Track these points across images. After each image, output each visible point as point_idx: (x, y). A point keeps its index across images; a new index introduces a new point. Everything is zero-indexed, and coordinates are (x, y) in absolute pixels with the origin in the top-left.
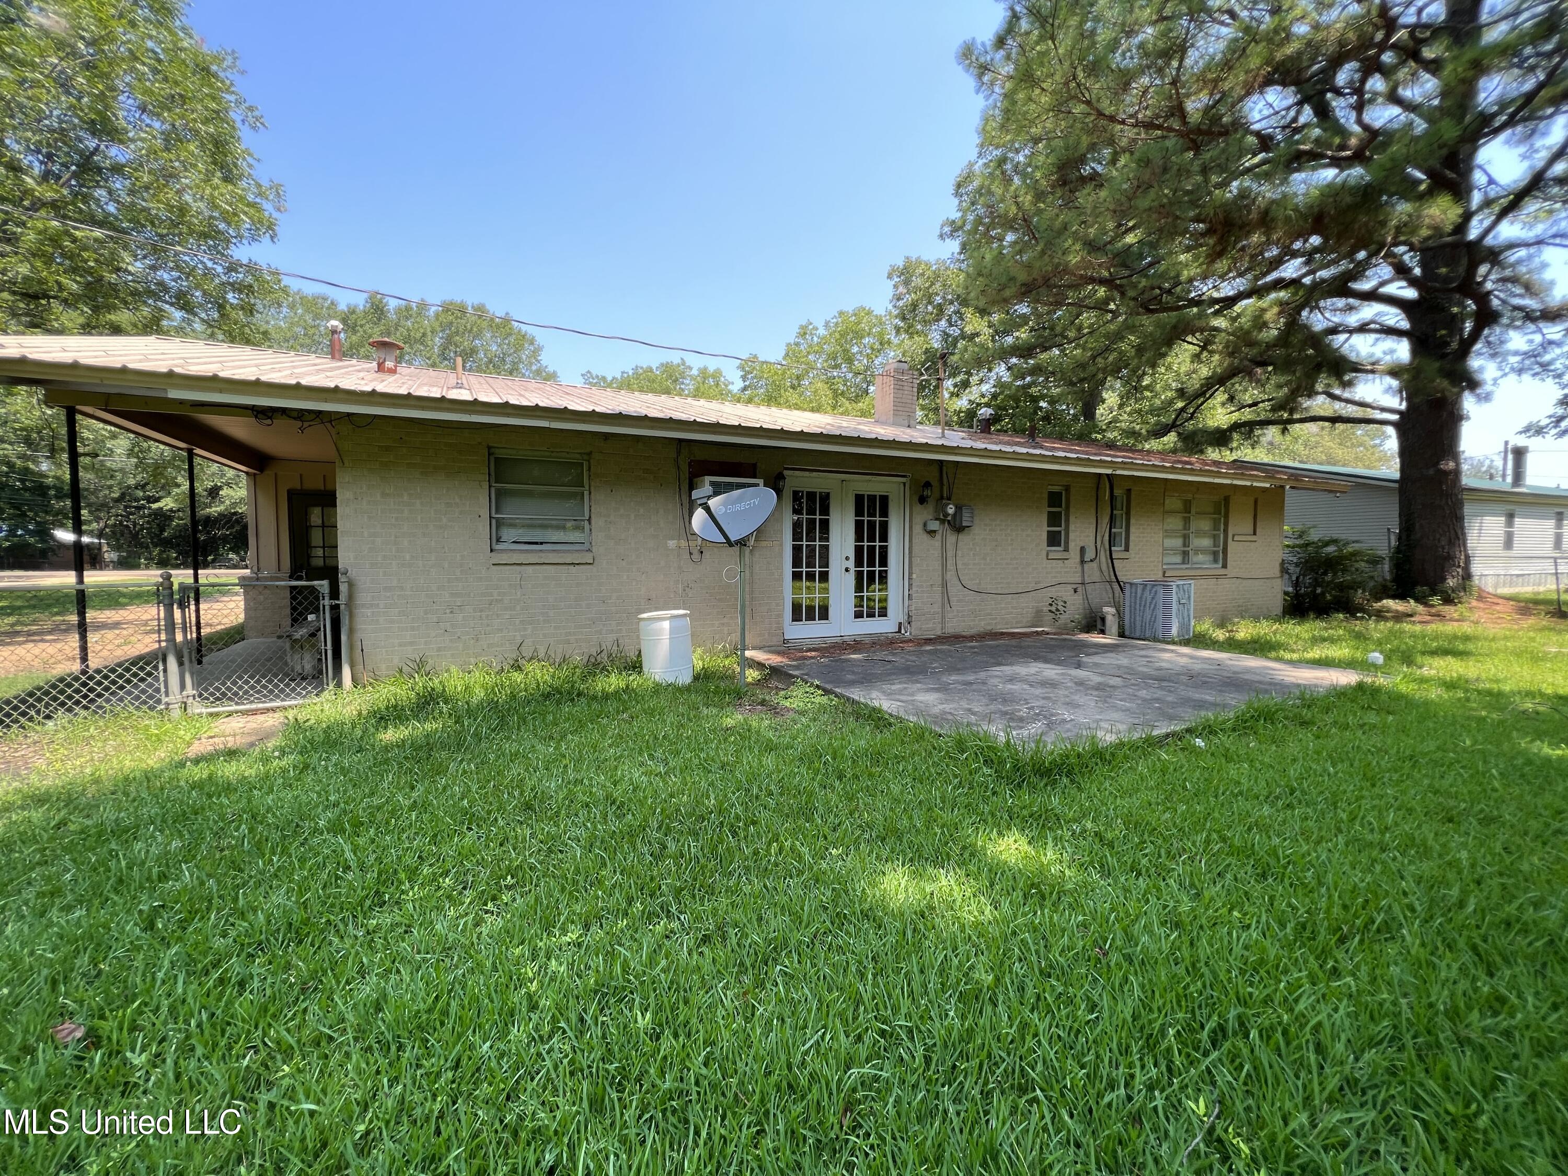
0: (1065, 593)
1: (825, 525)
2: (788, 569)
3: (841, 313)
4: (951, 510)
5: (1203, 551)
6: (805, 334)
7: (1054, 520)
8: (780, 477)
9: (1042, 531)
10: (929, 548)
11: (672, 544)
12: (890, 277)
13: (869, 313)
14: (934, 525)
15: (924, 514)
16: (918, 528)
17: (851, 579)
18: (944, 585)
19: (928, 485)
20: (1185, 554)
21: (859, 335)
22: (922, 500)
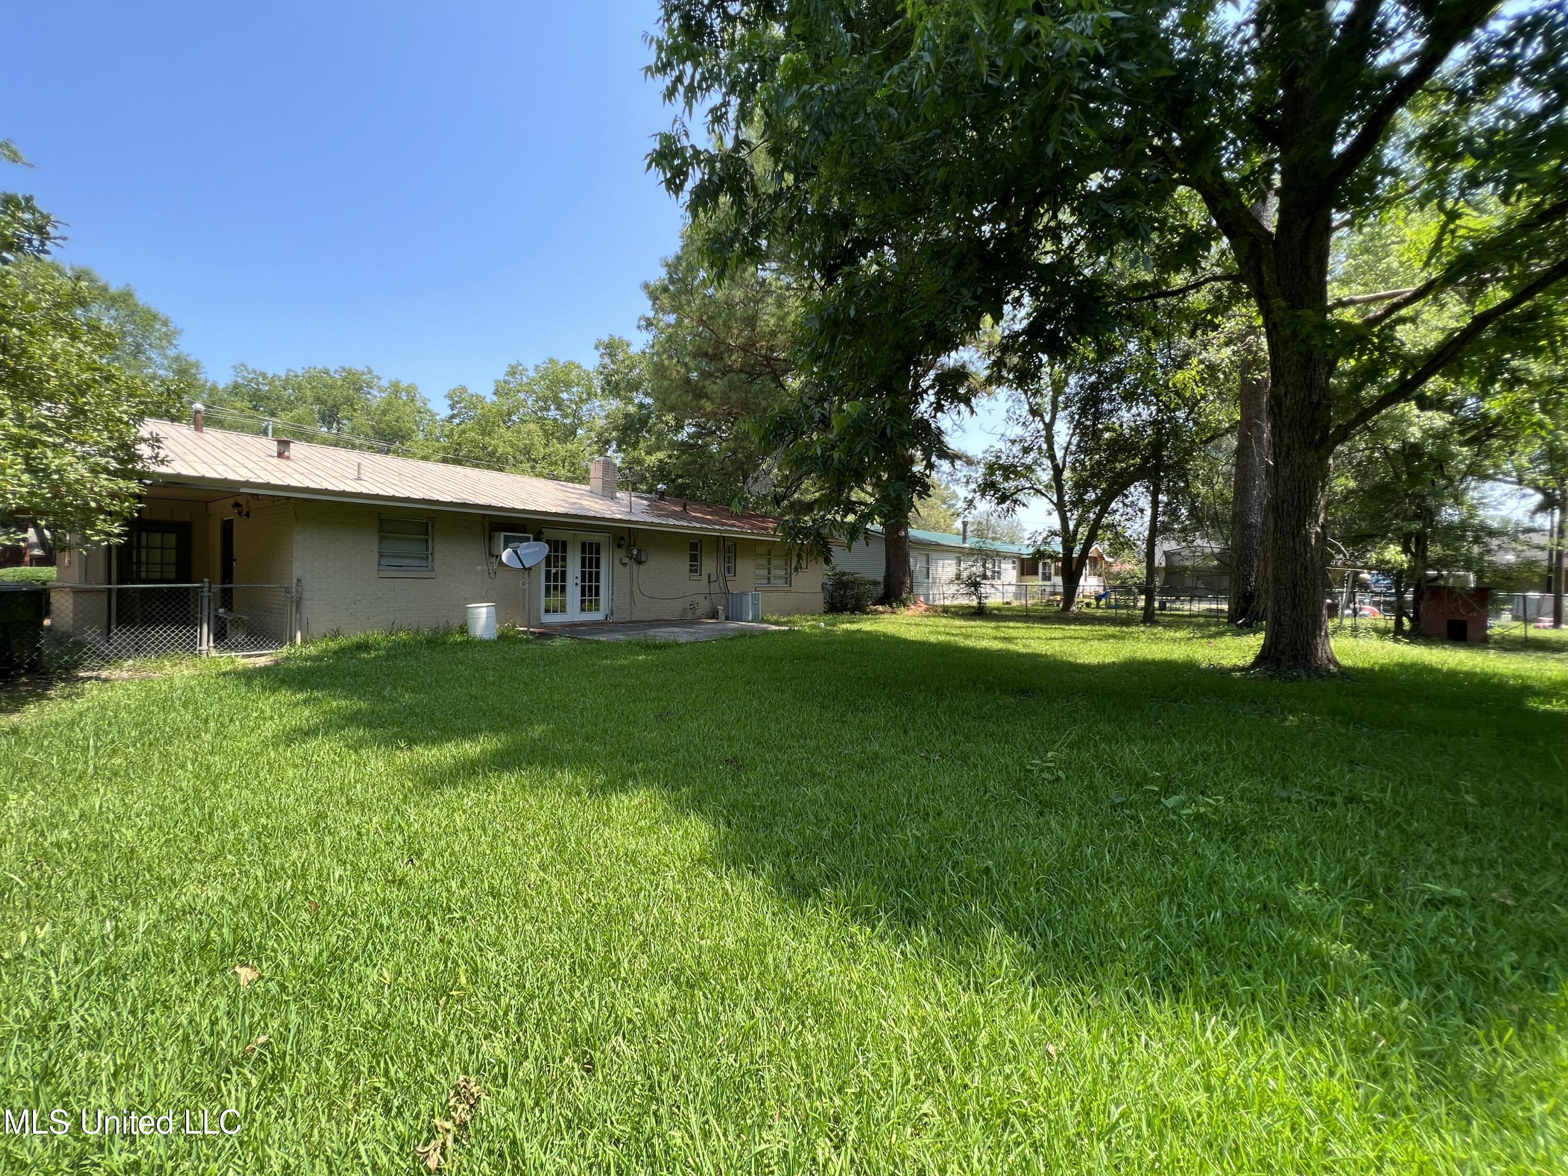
0: (700, 599)
1: (564, 559)
2: (543, 584)
3: (552, 361)
4: (635, 552)
5: (780, 577)
6: (515, 373)
7: (693, 558)
8: (541, 533)
9: (686, 564)
10: (623, 573)
11: (479, 568)
12: (597, 348)
13: (578, 367)
14: (626, 560)
15: (620, 554)
16: (617, 562)
17: (578, 590)
18: (632, 593)
19: (622, 538)
20: (769, 579)
21: (568, 385)
22: (619, 546)
